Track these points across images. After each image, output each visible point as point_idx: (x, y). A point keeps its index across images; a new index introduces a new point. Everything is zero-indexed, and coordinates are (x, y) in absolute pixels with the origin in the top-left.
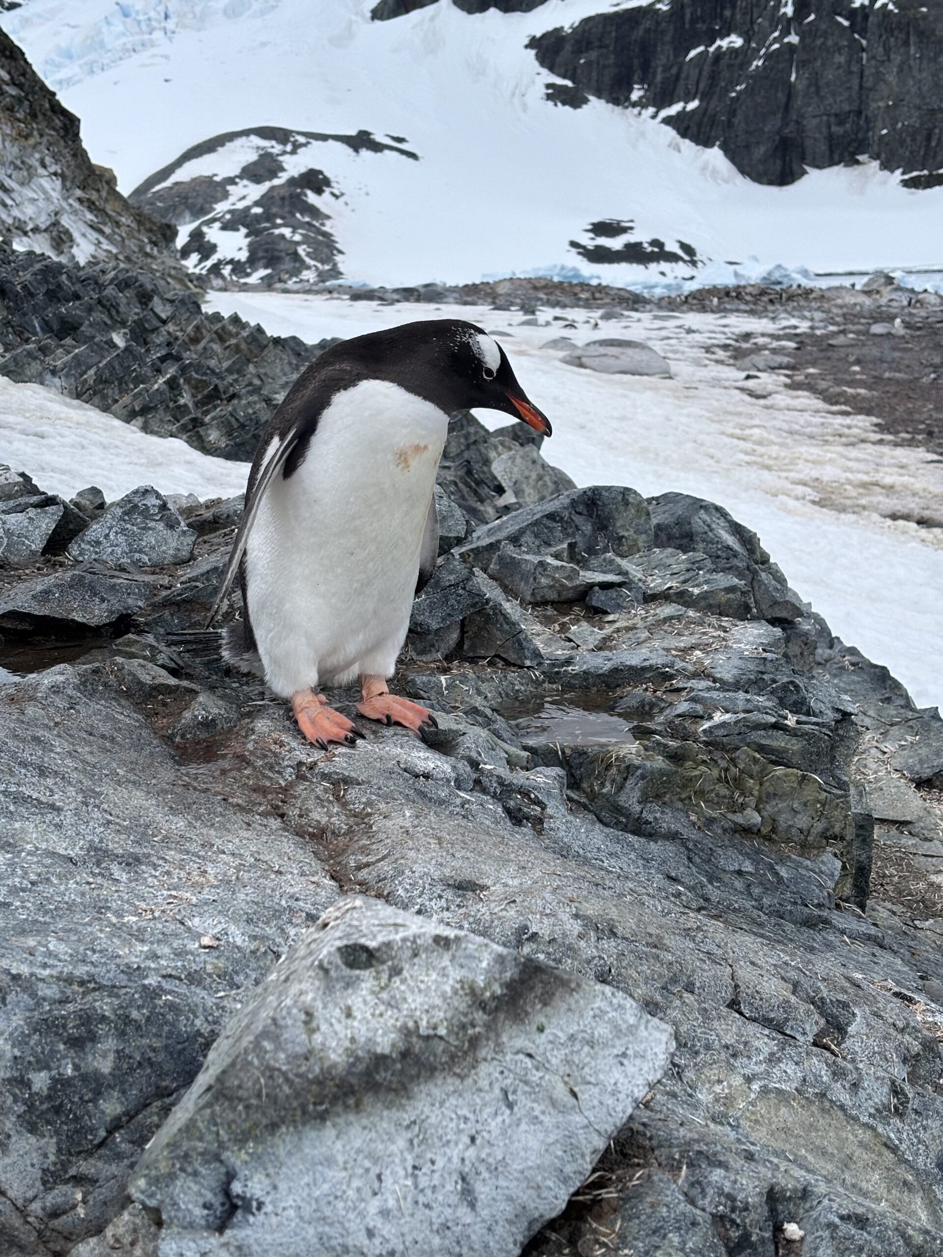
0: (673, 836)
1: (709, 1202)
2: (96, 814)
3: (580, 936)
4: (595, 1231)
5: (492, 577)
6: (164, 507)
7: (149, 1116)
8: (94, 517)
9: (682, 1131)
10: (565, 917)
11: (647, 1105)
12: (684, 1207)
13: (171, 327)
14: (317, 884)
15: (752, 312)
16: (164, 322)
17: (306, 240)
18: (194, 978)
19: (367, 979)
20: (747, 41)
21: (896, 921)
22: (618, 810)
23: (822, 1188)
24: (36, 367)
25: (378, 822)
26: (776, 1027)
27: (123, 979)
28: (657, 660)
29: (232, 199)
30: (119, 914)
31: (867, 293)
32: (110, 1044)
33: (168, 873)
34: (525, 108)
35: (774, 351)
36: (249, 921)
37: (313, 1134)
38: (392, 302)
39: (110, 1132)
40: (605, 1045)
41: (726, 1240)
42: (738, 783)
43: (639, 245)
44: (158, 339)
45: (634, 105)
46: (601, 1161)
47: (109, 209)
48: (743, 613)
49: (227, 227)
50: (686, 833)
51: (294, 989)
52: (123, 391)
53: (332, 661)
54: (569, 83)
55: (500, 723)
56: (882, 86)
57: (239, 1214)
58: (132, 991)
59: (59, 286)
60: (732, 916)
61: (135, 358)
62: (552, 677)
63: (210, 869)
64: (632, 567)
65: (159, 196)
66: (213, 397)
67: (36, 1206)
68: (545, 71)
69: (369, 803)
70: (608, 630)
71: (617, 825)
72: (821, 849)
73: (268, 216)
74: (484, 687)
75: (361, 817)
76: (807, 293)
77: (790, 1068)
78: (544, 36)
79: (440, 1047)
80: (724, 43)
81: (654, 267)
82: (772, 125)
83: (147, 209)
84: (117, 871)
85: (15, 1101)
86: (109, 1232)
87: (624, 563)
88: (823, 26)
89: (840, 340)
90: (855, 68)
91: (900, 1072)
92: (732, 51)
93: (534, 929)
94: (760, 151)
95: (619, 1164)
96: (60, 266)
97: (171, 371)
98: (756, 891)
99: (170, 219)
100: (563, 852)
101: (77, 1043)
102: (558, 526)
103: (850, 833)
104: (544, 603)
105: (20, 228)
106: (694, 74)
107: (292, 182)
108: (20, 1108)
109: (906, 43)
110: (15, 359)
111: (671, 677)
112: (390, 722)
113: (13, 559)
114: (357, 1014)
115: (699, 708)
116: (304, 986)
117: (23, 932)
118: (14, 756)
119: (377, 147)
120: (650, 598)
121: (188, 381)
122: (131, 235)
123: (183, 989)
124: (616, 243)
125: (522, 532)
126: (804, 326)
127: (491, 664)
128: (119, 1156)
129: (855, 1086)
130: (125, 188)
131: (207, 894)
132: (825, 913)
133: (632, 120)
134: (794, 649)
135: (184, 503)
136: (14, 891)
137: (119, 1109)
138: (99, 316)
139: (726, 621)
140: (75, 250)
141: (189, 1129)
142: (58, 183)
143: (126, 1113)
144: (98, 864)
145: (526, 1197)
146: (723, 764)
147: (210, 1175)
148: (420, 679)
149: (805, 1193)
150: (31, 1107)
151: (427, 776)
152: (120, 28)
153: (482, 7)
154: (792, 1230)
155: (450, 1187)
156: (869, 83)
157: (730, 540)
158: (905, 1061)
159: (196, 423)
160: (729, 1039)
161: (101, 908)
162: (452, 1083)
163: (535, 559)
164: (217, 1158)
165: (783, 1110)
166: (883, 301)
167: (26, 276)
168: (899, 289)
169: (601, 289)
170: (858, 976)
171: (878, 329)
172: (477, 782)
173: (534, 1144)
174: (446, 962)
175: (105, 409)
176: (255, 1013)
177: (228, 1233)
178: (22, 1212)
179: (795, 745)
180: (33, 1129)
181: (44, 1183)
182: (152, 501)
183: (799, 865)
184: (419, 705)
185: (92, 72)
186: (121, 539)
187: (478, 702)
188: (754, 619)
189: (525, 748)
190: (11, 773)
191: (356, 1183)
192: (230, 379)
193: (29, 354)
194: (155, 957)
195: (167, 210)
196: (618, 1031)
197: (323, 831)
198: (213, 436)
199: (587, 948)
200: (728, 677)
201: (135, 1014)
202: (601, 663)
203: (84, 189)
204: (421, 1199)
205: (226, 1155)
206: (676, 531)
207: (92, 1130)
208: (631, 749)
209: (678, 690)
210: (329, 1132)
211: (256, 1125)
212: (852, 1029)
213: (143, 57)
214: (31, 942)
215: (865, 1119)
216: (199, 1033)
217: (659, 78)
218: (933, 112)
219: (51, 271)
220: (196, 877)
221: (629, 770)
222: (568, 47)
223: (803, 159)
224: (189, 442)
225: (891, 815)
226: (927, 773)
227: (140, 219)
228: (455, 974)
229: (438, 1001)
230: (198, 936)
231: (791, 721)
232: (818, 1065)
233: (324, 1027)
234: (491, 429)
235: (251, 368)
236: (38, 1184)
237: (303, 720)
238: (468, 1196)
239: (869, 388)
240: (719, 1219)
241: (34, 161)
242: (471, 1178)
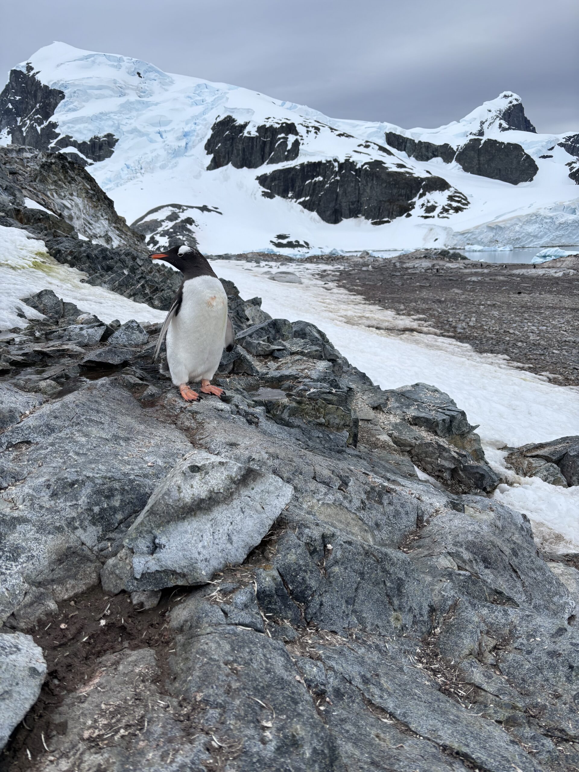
0: (299, 427)
1: (304, 539)
2: (115, 425)
3: (268, 459)
4: (269, 549)
5: (244, 348)
6: (138, 326)
7: (131, 519)
8: (116, 330)
9: (297, 518)
10: (263, 453)
11: (287, 510)
12: (297, 541)
13: (143, 268)
14: (186, 445)
15: (326, 263)
16: (140, 266)
17: (187, 240)
18: (145, 476)
19: (198, 476)
20: (324, 179)
21: (366, 450)
22: (282, 419)
23: (338, 533)
24: (99, 281)
25: (206, 426)
26: (327, 484)
27: (123, 477)
28: (294, 373)
29: (163, 227)
30: (122, 456)
31: (361, 257)
32: (119, 497)
33: (138, 443)
34: (255, 198)
35: (333, 276)
36: (164, 457)
37: (181, 524)
38: (215, 259)
39: (119, 524)
40: (273, 493)
41: (309, 550)
42: (318, 410)
43: (291, 242)
44: (139, 272)
45: (289, 198)
46: (272, 527)
47: (124, 230)
48: (320, 358)
49: (162, 235)
50: (302, 425)
51: (175, 479)
52: (127, 288)
53: (193, 374)
54: (269, 191)
55: (245, 393)
56: (365, 193)
57: (158, 549)
58: (126, 480)
59: (106, 255)
60: (316, 451)
61: (131, 278)
62: (262, 378)
63: (152, 441)
64: (287, 344)
65: (140, 226)
66: (156, 290)
67: (96, 548)
68: (261, 187)
69: (203, 419)
70: (279, 364)
71: (281, 424)
72: (343, 429)
73: (175, 232)
74: (241, 382)
75: (201, 424)
76: (343, 257)
77: (331, 496)
78: (261, 176)
79: (221, 496)
80: (317, 179)
81: (296, 249)
82: (332, 205)
83: (136, 230)
84: (122, 442)
85: (88, 515)
86: (119, 555)
87: (284, 343)
88: (347, 174)
89: (353, 272)
90: (357, 187)
91: (364, 496)
92: (319, 181)
93: (253, 457)
94: (328, 213)
95: (277, 528)
96: (107, 249)
97: (143, 282)
98: (323, 442)
99: (143, 233)
100: (264, 433)
101: (108, 497)
102: (264, 332)
103: (351, 424)
104: (260, 355)
105: (95, 236)
106: (308, 189)
107: (182, 221)
108: (90, 518)
109: (373, 180)
110: (92, 278)
111: (298, 378)
112: (212, 394)
113: (90, 343)
114: (195, 487)
115: (306, 387)
116: (178, 479)
117: (91, 463)
118: (89, 407)
119: (209, 211)
120: (292, 354)
121: (148, 285)
122: (131, 238)
123: (142, 479)
124: (284, 241)
125: (253, 333)
126: (342, 268)
127: (243, 375)
128: (122, 532)
129: (350, 501)
130: (129, 223)
131: (150, 449)
132: (344, 449)
133: (289, 203)
134: (336, 368)
135: (146, 325)
136: (88, 450)
137: (122, 517)
138: (119, 264)
139: (315, 361)
140: (113, 243)
141: (142, 524)
142: (107, 222)
143: (124, 518)
144: (116, 440)
145: (248, 540)
146: (313, 404)
147: (149, 537)
148: (221, 380)
149: (333, 535)
150: (93, 518)
151: (222, 410)
152: (126, 172)
153: (241, 167)
154: (329, 546)
155: (224, 538)
156: (361, 192)
157: (317, 335)
158: (365, 493)
159: (151, 299)
160: (313, 488)
161: (116, 455)
162: (225, 506)
163: (256, 342)
164: (151, 532)
165: (329, 509)
166: (366, 260)
167: (96, 252)
168: (371, 256)
169: (280, 256)
170: (352, 468)
171: (364, 269)
172: (238, 412)
173: (251, 524)
174: (223, 469)
175: (122, 294)
176: (163, 487)
177: (155, 555)
178: (91, 550)
179: (335, 398)
180: (94, 524)
181: (98, 541)
182: (134, 324)
183: (336, 434)
184: (220, 388)
185: (118, 186)
186: (125, 336)
187: (239, 387)
188: (323, 360)
189: (253, 401)
190: (88, 412)
191: (194, 538)
192: (162, 284)
193: (97, 277)
194: (133, 470)
195: (143, 230)
196: (276, 488)
197: (189, 428)
198: (156, 303)
199: (270, 463)
200: (315, 378)
201: (126, 488)
202: (277, 374)
203: (115, 223)
204: (215, 542)
205: (153, 531)
206: (301, 333)
207: (113, 524)
208: (285, 400)
209: (300, 382)
210: (186, 523)
211: (163, 522)
212: (350, 484)
213: (134, 181)
214: (93, 466)
215: (353, 511)
216: (147, 493)
217: (297, 190)
218: (381, 201)
219: (104, 250)
220: (147, 444)
221: (285, 407)
222: (269, 180)
223: (341, 216)
224: (149, 305)
225: (365, 418)
226: (376, 405)
227: (134, 233)
228: (226, 473)
229: (220, 482)
230: (147, 462)
231: (334, 391)
232: (339, 495)
233: (184, 491)
234: (245, 300)
235: (169, 281)
236: (96, 541)
237: (183, 393)
238: (230, 541)
239: (362, 287)
240: (307, 544)
241: (99, 214)
242: (231, 535)
